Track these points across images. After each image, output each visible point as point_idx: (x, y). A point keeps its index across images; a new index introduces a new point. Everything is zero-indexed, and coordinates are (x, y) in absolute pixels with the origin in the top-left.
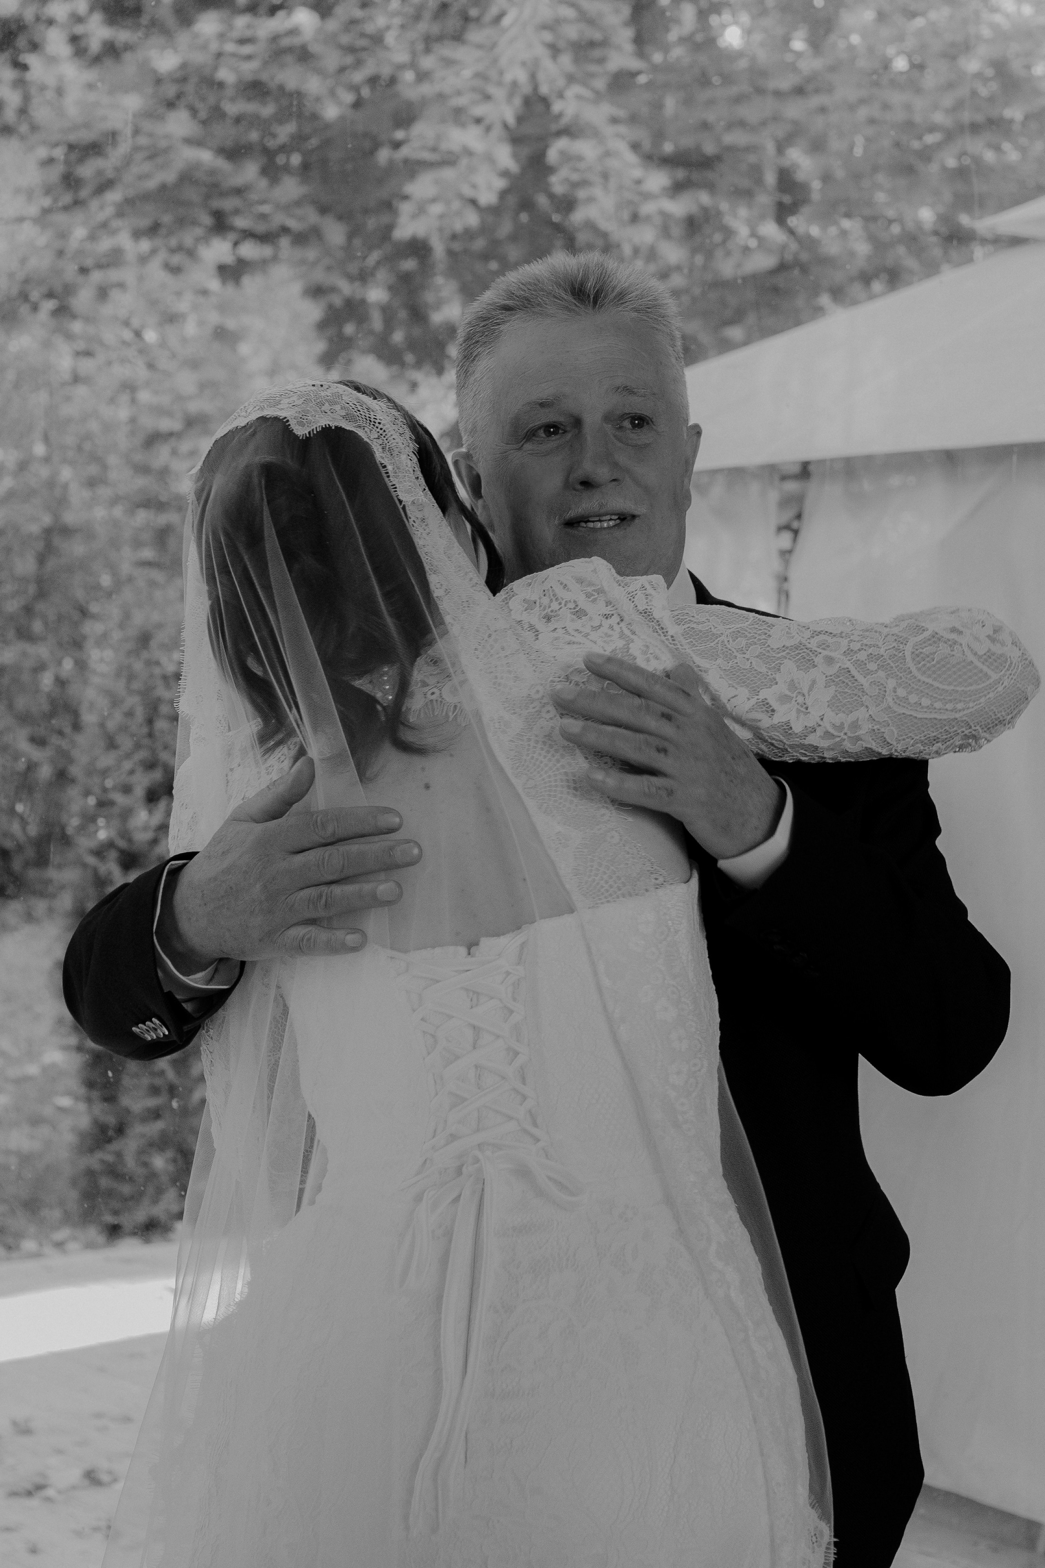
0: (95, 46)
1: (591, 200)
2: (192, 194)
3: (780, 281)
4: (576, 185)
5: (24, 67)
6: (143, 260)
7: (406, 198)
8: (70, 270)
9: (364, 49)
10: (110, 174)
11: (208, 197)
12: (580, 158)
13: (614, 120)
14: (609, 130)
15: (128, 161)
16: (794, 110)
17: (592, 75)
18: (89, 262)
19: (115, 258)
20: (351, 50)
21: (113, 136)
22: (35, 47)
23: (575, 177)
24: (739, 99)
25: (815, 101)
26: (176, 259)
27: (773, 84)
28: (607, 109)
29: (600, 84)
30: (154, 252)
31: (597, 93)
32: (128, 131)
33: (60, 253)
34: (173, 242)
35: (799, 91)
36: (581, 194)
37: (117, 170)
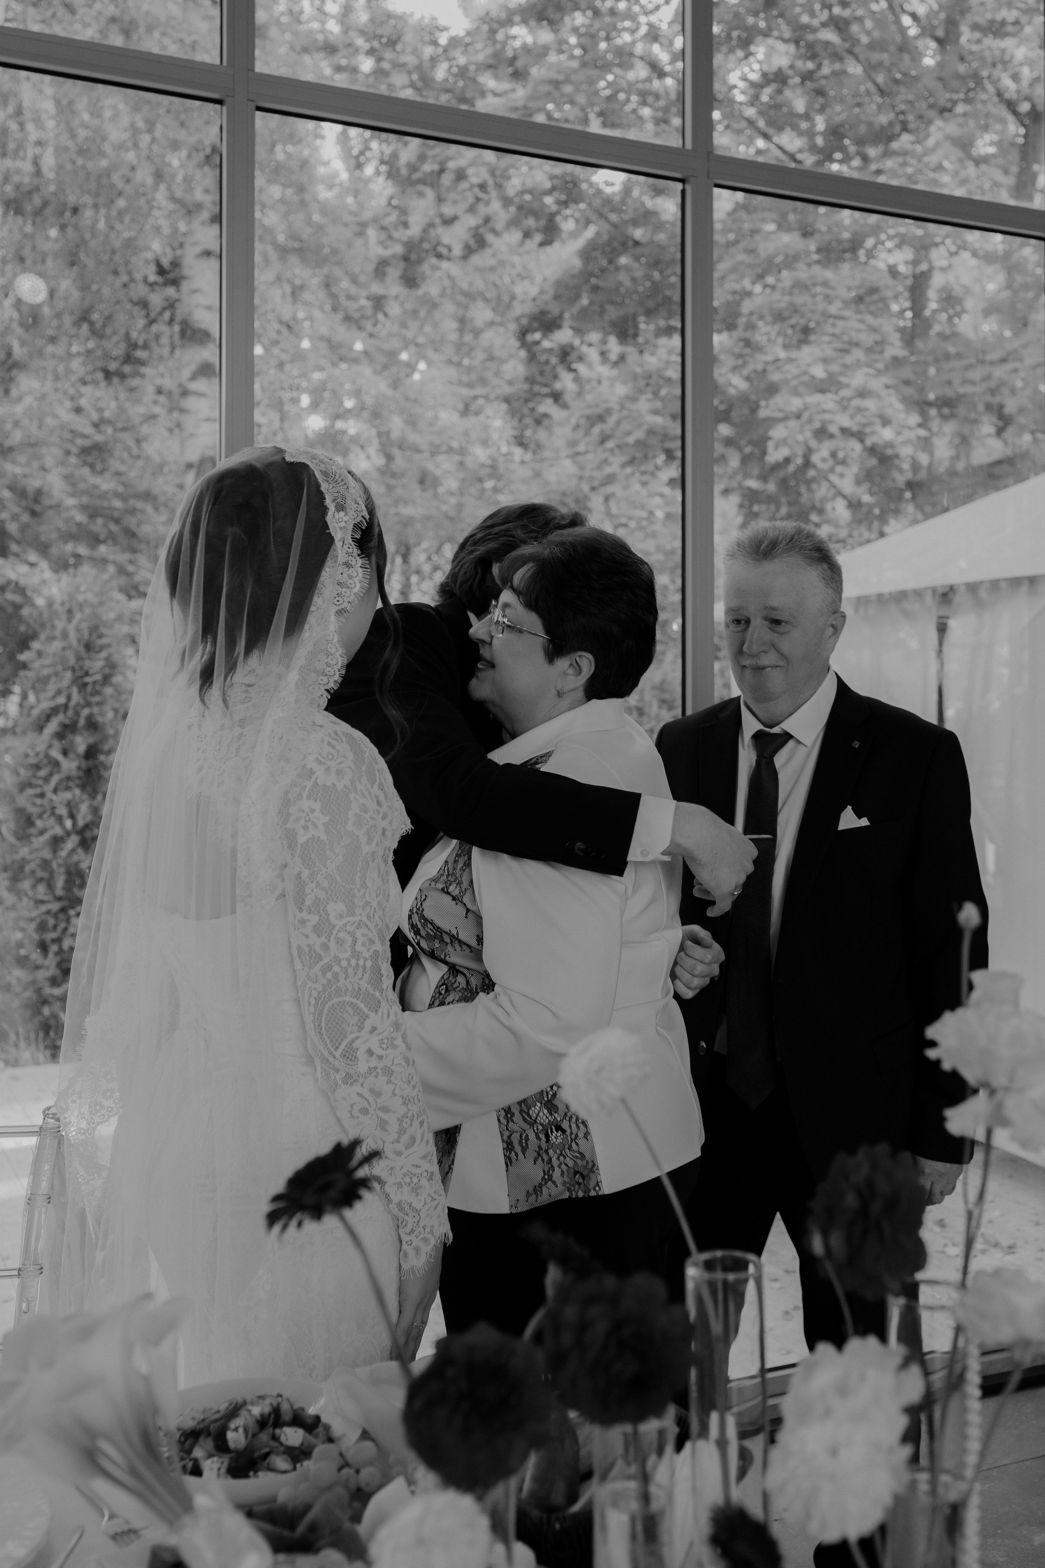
0: (613, 357)
1: (873, 433)
2: (654, 441)
3: (997, 471)
4: (865, 425)
5: (575, 370)
6: (627, 477)
7: (770, 438)
8: (586, 488)
9: (747, 355)
10: (608, 432)
11: (663, 442)
12: (866, 409)
13: (887, 387)
14: (884, 393)
15: (618, 423)
16: (999, 372)
17: (876, 361)
18: (596, 483)
19: (610, 479)
20: (740, 356)
21: (608, 411)
22: (581, 359)
23: (864, 421)
24: (969, 367)
25: (1010, 366)
26: (644, 478)
27: (989, 357)
28: (886, 380)
29: (880, 366)
30: (633, 474)
31: (879, 371)
32: (617, 407)
33: (581, 478)
34: (643, 468)
35: (1003, 361)
36: (868, 430)
37: (612, 429)
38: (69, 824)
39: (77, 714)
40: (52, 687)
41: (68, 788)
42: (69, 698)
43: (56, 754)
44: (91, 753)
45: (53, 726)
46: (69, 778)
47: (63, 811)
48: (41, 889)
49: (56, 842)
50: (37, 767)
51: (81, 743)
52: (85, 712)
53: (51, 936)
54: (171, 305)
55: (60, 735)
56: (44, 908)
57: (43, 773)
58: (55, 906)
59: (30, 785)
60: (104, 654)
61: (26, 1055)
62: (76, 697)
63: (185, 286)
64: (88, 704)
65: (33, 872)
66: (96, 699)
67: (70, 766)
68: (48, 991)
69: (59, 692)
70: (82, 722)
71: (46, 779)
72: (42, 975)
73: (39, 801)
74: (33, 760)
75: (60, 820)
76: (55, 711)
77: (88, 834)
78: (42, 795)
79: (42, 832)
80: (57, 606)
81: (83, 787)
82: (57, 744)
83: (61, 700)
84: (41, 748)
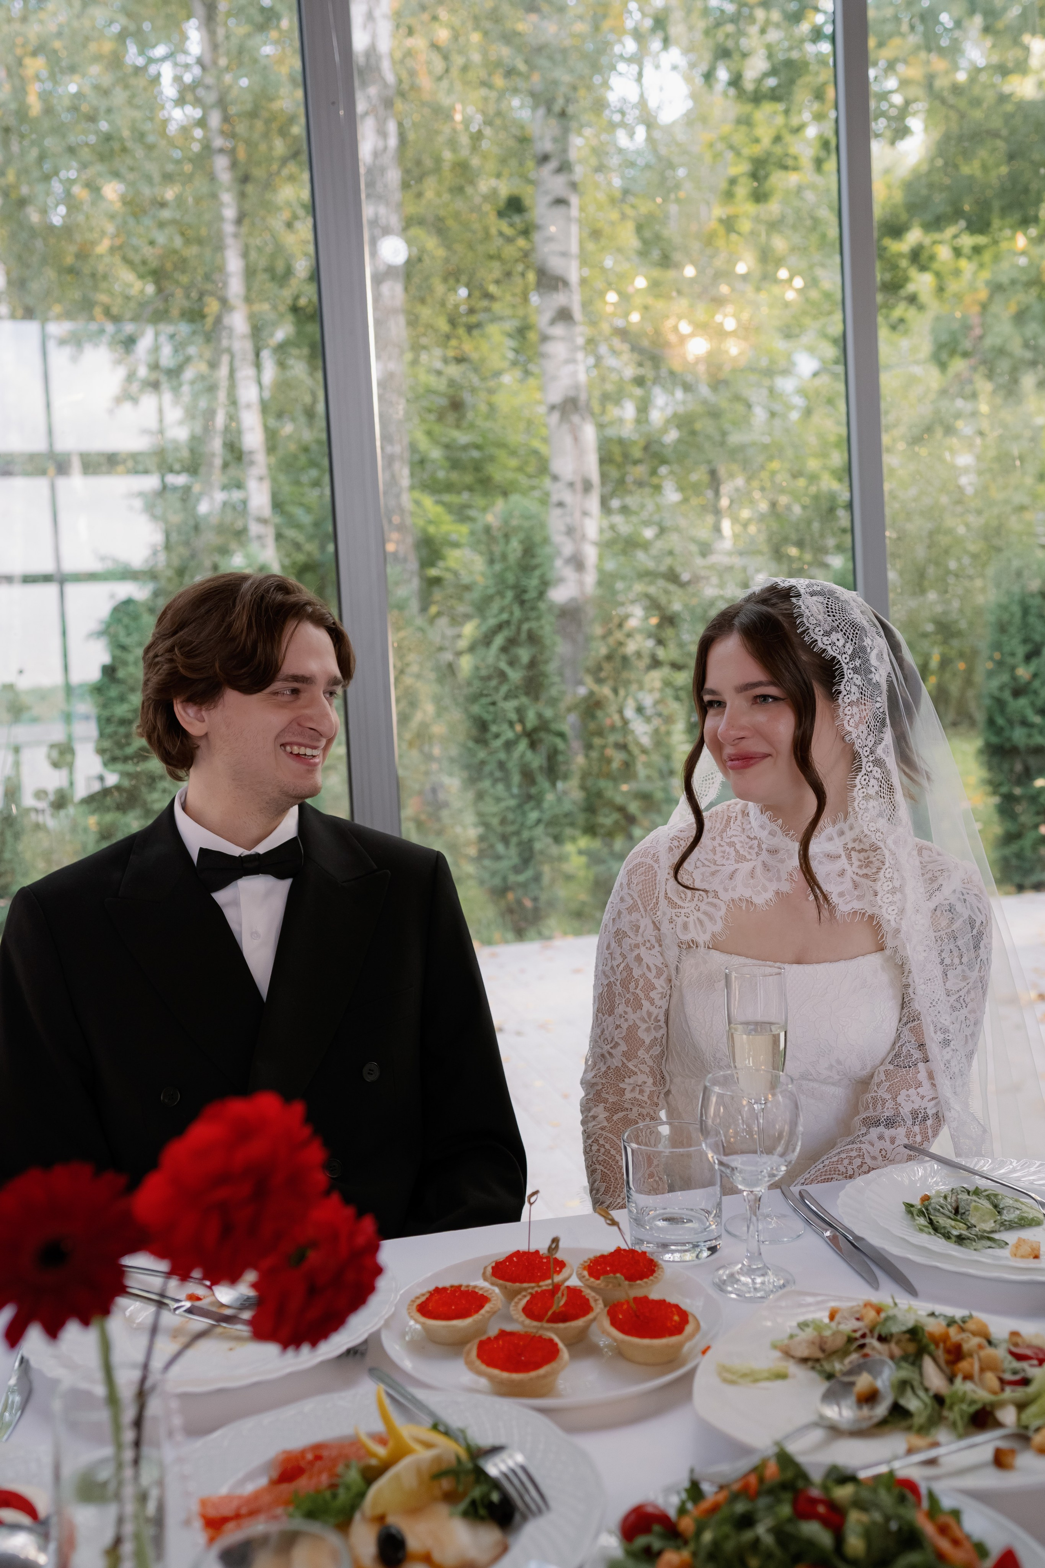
38: (518, 728)
39: (519, 629)
40: (495, 606)
41: (516, 697)
42: (512, 613)
43: (503, 665)
44: (533, 664)
45: (499, 641)
46: (517, 688)
47: (514, 716)
48: (500, 787)
49: (509, 745)
50: (489, 678)
51: (524, 654)
52: (525, 627)
53: (510, 829)
54: (526, 254)
55: (504, 649)
56: (503, 805)
57: (494, 683)
58: (512, 803)
59: (481, 695)
60: (537, 573)
61: (497, 935)
62: (517, 613)
63: (537, 237)
64: (527, 619)
65: (491, 774)
66: (533, 614)
67: (515, 676)
68: (513, 878)
69: (502, 610)
70: (524, 636)
71: (496, 689)
72: (505, 864)
73: (491, 709)
74: (484, 672)
75: (511, 724)
76: (500, 627)
77: (535, 737)
78: (494, 704)
79: (497, 736)
80: (495, 533)
81: (527, 694)
82: (503, 657)
83: (505, 616)
84: (491, 660)
